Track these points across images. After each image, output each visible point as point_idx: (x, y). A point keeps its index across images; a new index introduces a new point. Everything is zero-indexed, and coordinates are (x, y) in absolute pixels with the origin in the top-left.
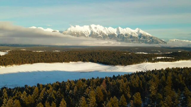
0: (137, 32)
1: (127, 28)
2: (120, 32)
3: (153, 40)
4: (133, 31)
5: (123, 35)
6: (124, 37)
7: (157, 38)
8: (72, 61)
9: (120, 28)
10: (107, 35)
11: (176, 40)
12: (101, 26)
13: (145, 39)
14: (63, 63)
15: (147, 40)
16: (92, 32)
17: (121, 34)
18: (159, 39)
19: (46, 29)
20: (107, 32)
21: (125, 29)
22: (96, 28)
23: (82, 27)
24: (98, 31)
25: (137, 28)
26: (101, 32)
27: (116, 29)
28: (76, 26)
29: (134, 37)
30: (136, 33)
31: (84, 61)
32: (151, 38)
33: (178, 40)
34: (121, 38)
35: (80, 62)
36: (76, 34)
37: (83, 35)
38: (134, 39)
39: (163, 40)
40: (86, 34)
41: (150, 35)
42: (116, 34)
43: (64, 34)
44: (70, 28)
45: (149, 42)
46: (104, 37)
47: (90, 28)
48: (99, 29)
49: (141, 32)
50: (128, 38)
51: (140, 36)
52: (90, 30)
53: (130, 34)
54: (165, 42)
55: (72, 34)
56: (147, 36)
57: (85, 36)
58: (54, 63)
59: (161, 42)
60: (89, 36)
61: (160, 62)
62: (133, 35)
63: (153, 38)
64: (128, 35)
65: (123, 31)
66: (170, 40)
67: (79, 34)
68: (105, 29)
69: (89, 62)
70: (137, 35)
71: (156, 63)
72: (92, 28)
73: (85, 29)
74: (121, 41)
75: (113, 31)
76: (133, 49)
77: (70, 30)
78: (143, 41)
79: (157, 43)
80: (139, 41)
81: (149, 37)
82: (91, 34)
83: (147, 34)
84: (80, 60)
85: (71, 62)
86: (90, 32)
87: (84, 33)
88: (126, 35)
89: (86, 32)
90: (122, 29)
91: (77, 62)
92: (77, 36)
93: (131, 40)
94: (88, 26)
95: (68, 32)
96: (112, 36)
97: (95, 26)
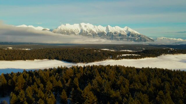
0: (126, 30)
1: (116, 26)
2: (109, 31)
3: (141, 38)
4: (122, 29)
5: (112, 33)
6: (113, 35)
7: (145, 36)
8: (37, 59)
9: (109, 26)
10: (97, 33)
11: (163, 38)
12: (91, 25)
13: (133, 37)
14: (27, 61)
15: (135, 38)
16: (82, 30)
17: (111, 33)
18: (147, 37)
19: (37, 27)
20: (96, 30)
21: (114, 27)
22: (86, 26)
23: (73, 25)
24: (87, 30)
25: (126, 27)
26: (91, 30)
27: (105, 27)
28: (67, 24)
29: (123, 35)
30: (125, 32)
31: (50, 58)
32: (139, 36)
33: (165, 38)
34: (110, 35)
35: (45, 60)
36: (66, 32)
37: (73, 33)
38: (123, 37)
39: (151, 38)
40: (76, 32)
41: (138, 33)
42: (105, 32)
43: (55, 32)
44: (60, 26)
45: (138, 40)
46: (94, 35)
47: (80, 26)
48: (88, 27)
49: (130, 30)
50: (117, 36)
51: (129, 34)
52: (80, 28)
53: (119, 32)
54: (152, 40)
55: (62, 32)
56: (135, 34)
57: (75, 34)
58: (16, 61)
59: (149, 40)
60: (79, 34)
61: (124, 60)
62: (122, 33)
63: (141, 36)
64: (117, 33)
65: (112, 29)
66: (158, 38)
67: (68, 32)
68: (95, 27)
69: (55, 60)
70: (126, 33)
71: (119, 60)
72: (82, 26)
73: (75, 27)
74: (110, 39)
75: (103, 29)
76: (118, 47)
77: (60, 29)
78: (132, 39)
79: (145, 41)
80: (128, 39)
81: (137, 35)
82: (81, 32)
83: (136, 32)
84: (46, 58)
85: (35, 60)
86: (80, 30)
87: (74, 31)
88: (115, 33)
89: (76, 30)
90: (111, 28)
91: (42, 60)
92: (67, 34)
93: (120, 38)
94: (78, 25)
95: (58, 30)
96: (101, 34)
97: (86, 24)
